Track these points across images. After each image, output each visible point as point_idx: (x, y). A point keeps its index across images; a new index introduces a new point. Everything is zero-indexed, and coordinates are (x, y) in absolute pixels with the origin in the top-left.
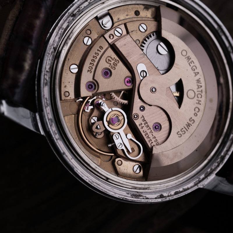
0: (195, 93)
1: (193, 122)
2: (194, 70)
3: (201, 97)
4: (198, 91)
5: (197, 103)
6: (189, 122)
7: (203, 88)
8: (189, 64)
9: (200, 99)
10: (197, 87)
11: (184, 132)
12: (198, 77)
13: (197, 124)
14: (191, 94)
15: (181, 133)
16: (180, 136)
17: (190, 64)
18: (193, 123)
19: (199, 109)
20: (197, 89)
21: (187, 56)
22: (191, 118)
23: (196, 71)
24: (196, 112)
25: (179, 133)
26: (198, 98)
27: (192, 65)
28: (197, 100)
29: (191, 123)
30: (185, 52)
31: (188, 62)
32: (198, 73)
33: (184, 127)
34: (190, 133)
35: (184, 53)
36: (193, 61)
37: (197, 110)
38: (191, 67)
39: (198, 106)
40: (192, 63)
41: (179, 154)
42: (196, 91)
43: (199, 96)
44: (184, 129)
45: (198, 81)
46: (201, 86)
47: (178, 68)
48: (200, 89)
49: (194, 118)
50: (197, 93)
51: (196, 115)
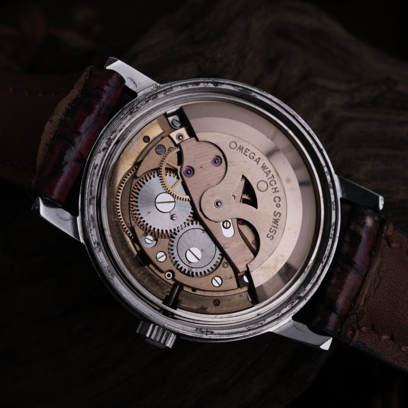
0: (266, 183)
1: (278, 215)
2: (254, 158)
3: (276, 183)
4: (269, 179)
5: (273, 192)
6: (275, 218)
7: (273, 172)
8: (244, 154)
9: (275, 186)
10: (265, 174)
11: (274, 232)
12: (261, 163)
13: (285, 214)
14: (263, 186)
15: (271, 234)
16: (271, 238)
17: (246, 153)
18: (279, 217)
19: (279, 198)
20: (267, 176)
21: (238, 146)
22: (275, 212)
23: (256, 157)
24: (277, 202)
25: (269, 236)
26: (272, 185)
27: (248, 153)
28: (272, 189)
29: (277, 217)
30: (234, 143)
31: (242, 152)
32: (259, 158)
33: (272, 226)
34: (281, 229)
35: (233, 145)
36: (247, 149)
37: (277, 199)
38: (248, 156)
39: (277, 194)
40: (247, 151)
41: (280, 258)
42: (266, 179)
43: (273, 183)
44: (273, 228)
45: (264, 167)
46: (270, 171)
47: (234, 165)
48: (270, 176)
49: (278, 210)
50: (268, 182)
51: (278, 206)
